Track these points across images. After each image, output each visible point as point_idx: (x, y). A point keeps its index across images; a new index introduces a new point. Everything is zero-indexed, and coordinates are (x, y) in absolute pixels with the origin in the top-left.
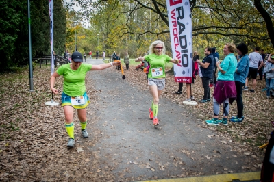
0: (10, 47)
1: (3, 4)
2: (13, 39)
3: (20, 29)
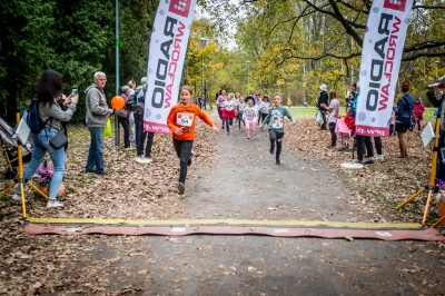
1: (82, 15)
2: (96, 70)
3: (106, 54)
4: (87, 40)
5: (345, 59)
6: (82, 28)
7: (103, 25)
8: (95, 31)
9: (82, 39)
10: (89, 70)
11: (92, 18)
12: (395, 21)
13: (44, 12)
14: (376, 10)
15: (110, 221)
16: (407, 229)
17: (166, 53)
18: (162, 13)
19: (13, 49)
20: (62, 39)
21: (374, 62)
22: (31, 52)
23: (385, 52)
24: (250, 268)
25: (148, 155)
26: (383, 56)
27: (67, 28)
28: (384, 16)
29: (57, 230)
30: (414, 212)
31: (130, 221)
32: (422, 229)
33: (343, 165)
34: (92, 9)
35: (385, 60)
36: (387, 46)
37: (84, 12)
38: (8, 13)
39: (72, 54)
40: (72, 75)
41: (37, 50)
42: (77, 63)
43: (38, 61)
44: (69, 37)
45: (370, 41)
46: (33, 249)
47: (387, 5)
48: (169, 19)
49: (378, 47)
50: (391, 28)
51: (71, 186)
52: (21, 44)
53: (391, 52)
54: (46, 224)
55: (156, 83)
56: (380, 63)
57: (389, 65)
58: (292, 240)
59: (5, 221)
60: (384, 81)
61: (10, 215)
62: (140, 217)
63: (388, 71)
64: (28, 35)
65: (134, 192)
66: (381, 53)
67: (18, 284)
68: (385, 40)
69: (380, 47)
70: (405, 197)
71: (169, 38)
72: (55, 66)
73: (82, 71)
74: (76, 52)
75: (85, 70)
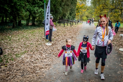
22: (18, 4)
39: (36, 5)
40: (36, 12)
42: (38, 8)
72: (31, 9)
73: (39, 11)
74: (38, 4)
75: (40, 10)
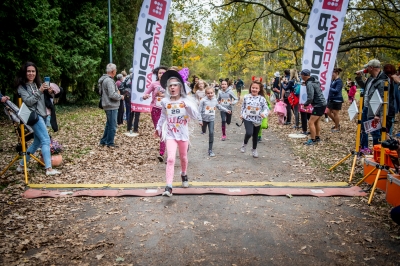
0: (92, 74)
1: (83, 18)
2: (96, 62)
3: (104, 50)
4: (88, 39)
5: (294, 51)
6: (84, 28)
7: (101, 27)
8: (95, 31)
9: (85, 38)
10: (90, 63)
11: (92, 21)
12: (332, 19)
13: (51, 16)
14: (316, 11)
15: (96, 185)
16: (337, 186)
17: (147, 49)
18: (143, 16)
19: (26, 47)
20: (68, 38)
21: (315, 53)
22: (41, 48)
23: (324, 45)
24: (205, 223)
25: (136, 130)
26: (322, 48)
27: (71, 29)
28: (323, 15)
29: (52, 193)
30: (343, 173)
31: (113, 185)
32: (349, 186)
33: (290, 135)
34: (92, 13)
35: (325, 51)
36: (326, 40)
37: (85, 16)
38: (21, 17)
39: (76, 50)
40: (77, 66)
41: (46, 47)
42: (80, 57)
43: (48, 56)
44: (74, 36)
45: (311, 36)
46: (28, 210)
47: (325, 6)
48: (149, 21)
49: (319, 41)
50: (329, 25)
51: (70, 157)
52: (32, 42)
53: (330, 45)
54: (43, 189)
55: (140, 72)
56: (320, 54)
57: (327, 56)
58: (243, 198)
59: (10, 187)
60: (322, 69)
61: (14, 182)
62: (122, 181)
63: (326, 60)
64: (38, 35)
65: (120, 161)
66: (321, 46)
67: (10, 241)
68: (325, 35)
69: (320, 41)
70: (338, 160)
71: (149, 36)
72: (63, 60)
73: (85, 63)
74: (80, 48)
75: (87, 63)
